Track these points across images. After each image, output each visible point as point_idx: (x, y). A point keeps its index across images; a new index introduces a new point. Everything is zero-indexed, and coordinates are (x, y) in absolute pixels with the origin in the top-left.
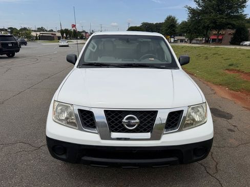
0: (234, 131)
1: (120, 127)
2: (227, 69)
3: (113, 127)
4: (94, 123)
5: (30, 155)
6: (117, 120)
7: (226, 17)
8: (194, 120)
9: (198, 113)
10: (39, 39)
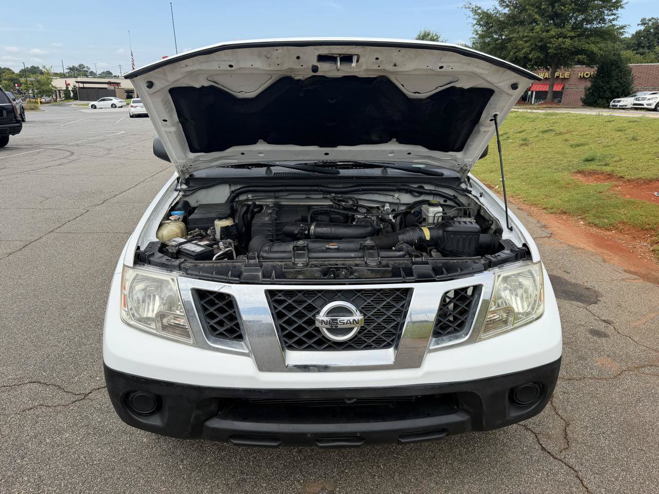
0: (606, 336)
1: (310, 336)
2: (579, 172)
3: (290, 336)
4: (237, 325)
5: (60, 417)
6: (300, 315)
7: (572, 34)
8: (509, 311)
9: (520, 292)
10: (75, 98)
